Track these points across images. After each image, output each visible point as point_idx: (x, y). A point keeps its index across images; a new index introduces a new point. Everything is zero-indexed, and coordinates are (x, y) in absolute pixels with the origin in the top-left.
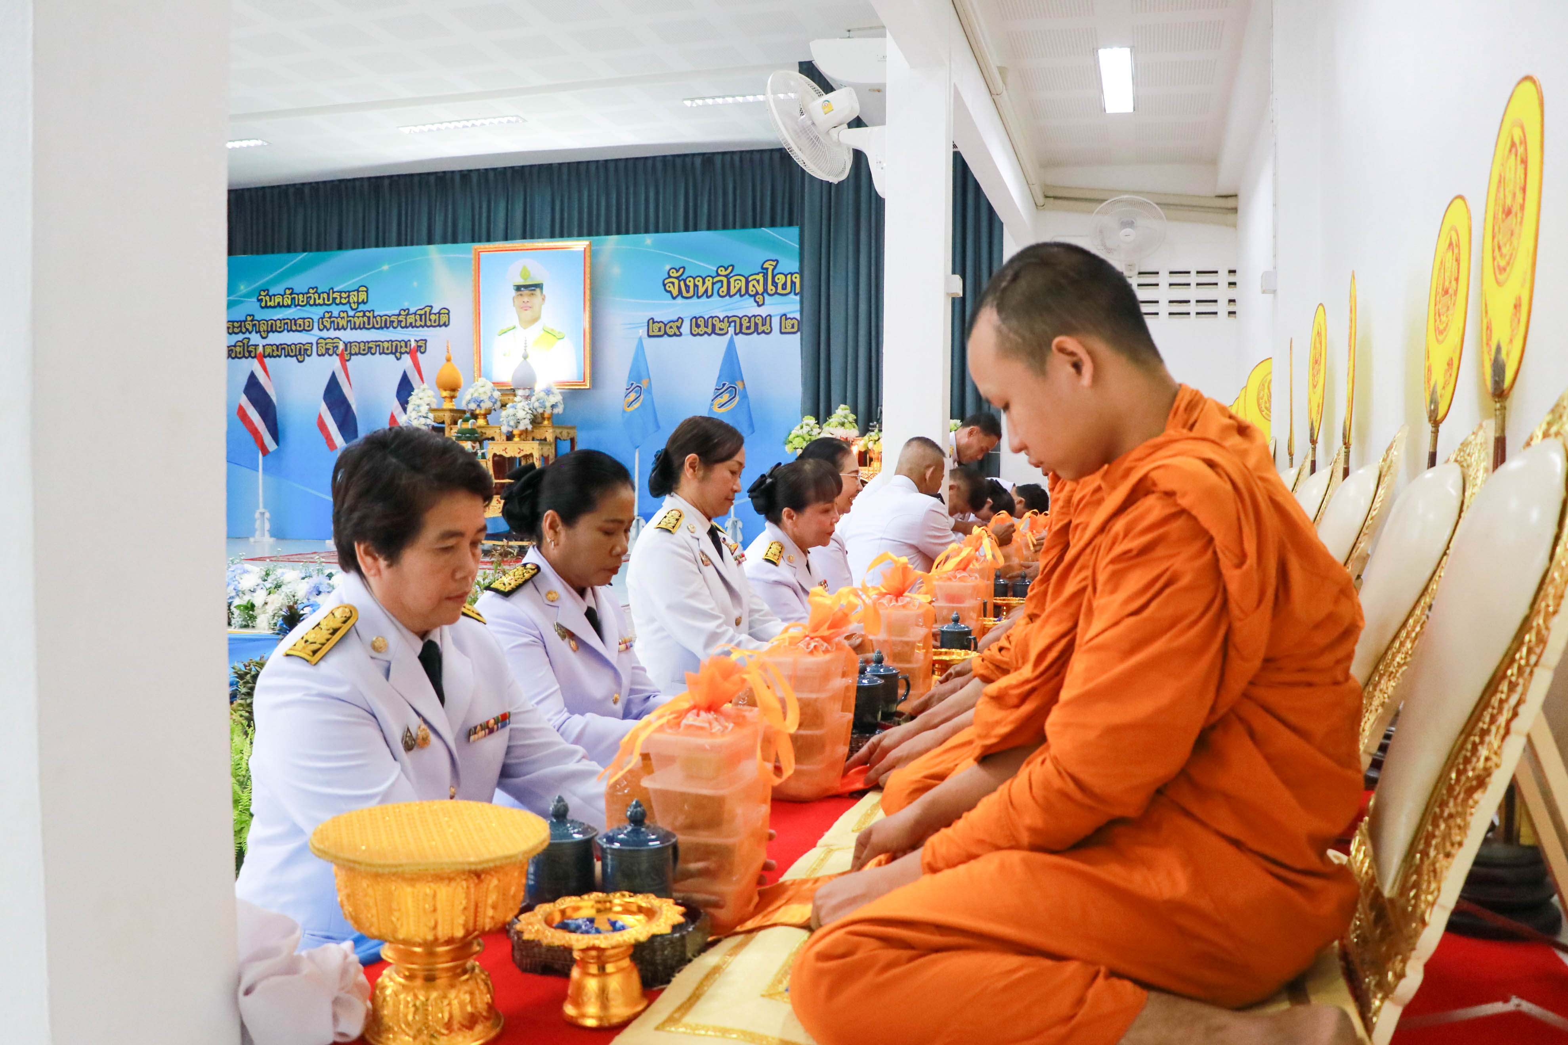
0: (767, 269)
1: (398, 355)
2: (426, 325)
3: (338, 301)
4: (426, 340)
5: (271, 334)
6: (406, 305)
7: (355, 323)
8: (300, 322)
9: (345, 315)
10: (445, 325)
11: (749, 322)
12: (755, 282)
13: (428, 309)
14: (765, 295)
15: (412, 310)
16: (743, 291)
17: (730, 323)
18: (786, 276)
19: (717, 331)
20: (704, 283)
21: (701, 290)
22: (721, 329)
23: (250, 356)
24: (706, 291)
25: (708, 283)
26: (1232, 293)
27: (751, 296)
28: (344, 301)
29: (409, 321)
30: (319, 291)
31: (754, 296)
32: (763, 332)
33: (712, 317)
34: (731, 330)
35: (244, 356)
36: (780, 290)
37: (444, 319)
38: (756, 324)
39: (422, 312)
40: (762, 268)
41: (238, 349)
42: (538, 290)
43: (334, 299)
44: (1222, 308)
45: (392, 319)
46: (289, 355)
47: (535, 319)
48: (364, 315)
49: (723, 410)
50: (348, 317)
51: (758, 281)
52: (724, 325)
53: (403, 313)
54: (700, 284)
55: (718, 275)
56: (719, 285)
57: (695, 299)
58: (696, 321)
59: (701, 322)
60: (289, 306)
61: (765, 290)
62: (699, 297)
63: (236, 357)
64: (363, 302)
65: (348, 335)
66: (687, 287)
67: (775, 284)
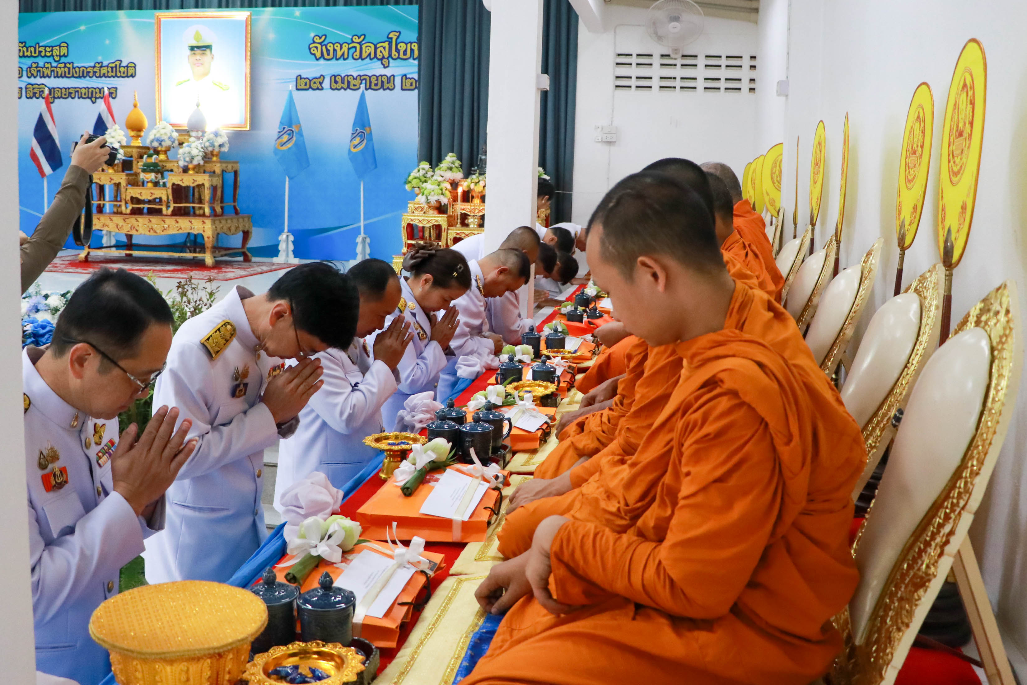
0: (391, 38)
1: (93, 99)
2: (116, 76)
3: (43, 54)
4: (116, 88)
6: (100, 59)
7: (57, 72)
9: (49, 65)
10: (133, 76)
11: (377, 80)
12: (382, 49)
13: (118, 63)
14: (390, 59)
15: (105, 63)
16: (372, 56)
17: (362, 80)
18: (406, 44)
19: (352, 87)
20: (341, 48)
21: (339, 54)
22: (354, 85)
24: (343, 54)
25: (345, 48)
26: (753, 74)
27: (379, 59)
28: (48, 54)
29: (102, 72)
30: (27, 46)
31: (381, 60)
32: (388, 88)
33: (348, 76)
34: (363, 86)
36: (402, 56)
37: (131, 71)
38: (382, 82)
39: (113, 65)
40: (388, 37)
42: (208, 51)
43: (40, 52)
44: (745, 85)
45: (88, 70)
47: (206, 74)
48: (65, 67)
49: (356, 150)
50: (52, 67)
51: (384, 48)
52: (357, 82)
53: (97, 65)
54: (338, 49)
55: (353, 42)
56: (353, 50)
57: (334, 62)
58: (334, 78)
59: (338, 78)
61: (390, 55)
62: (337, 59)
64: (65, 56)
65: (52, 82)
66: (328, 50)
67: (397, 50)
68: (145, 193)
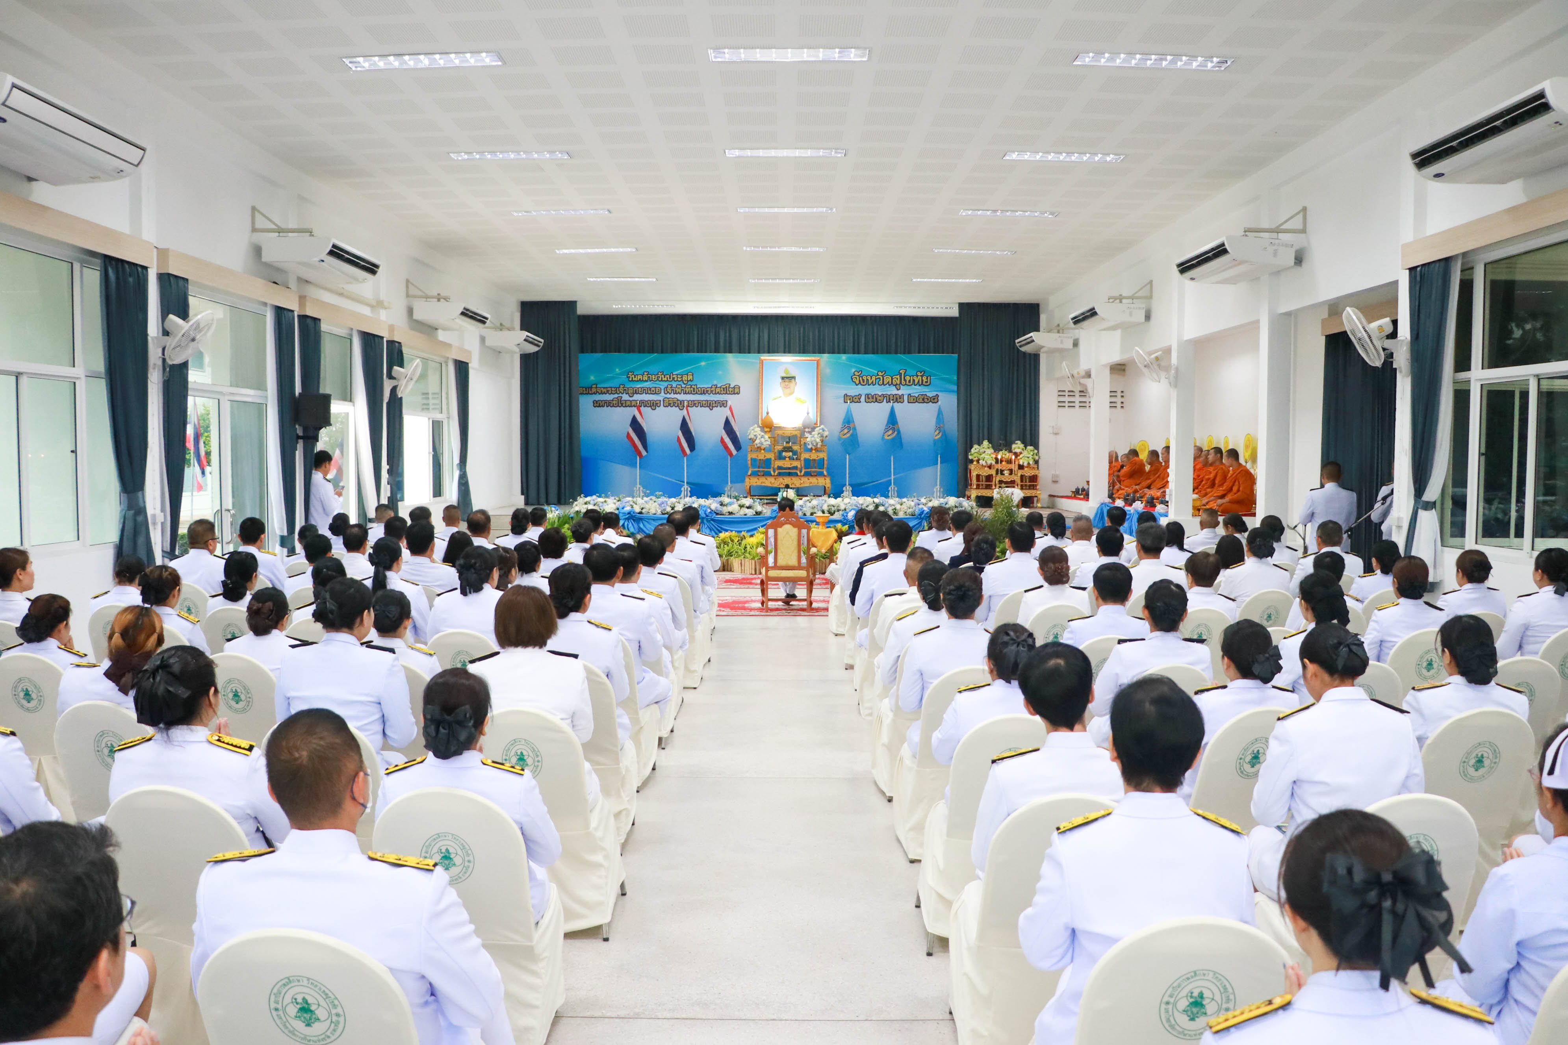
1: (711, 407)
2: (726, 393)
3: (676, 380)
5: (635, 395)
6: (715, 383)
7: (686, 391)
8: (653, 389)
9: (680, 387)
10: (738, 393)
11: (893, 397)
12: (896, 379)
13: (727, 386)
14: (901, 385)
15: (719, 386)
16: (890, 383)
17: (886, 397)
18: (910, 377)
19: (878, 401)
20: (871, 379)
21: (870, 382)
23: (622, 405)
24: (872, 382)
25: (874, 378)
26: (1122, 400)
28: (679, 379)
29: (717, 391)
30: (664, 374)
31: (895, 385)
32: (900, 402)
33: (878, 395)
34: (885, 400)
35: (618, 406)
36: (907, 383)
37: (737, 390)
38: (897, 398)
39: (724, 387)
40: (899, 373)
41: (614, 402)
42: (793, 380)
43: (674, 378)
44: (1119, 405)
45: (707, 389)
46: (646, 406)
47: (791, 394)
48: (691, 387)
49: (889, 437)
50: (682, 388)
52: (881, 398)
53: (713, 387)
54: (869, 379)
55: (878, 375)
56: (878, 380)
57: (867, 386)
58: (868, 396)
59: (870, 396)
60: (646, 381)
61: (901, 383)
62: (869, 385)
63: (613, 406)
64: (690, 380)
65: (681, 397)
66: (863, 380)
67: (905, 380)
68: (787, 464)
